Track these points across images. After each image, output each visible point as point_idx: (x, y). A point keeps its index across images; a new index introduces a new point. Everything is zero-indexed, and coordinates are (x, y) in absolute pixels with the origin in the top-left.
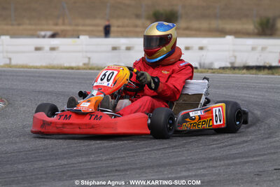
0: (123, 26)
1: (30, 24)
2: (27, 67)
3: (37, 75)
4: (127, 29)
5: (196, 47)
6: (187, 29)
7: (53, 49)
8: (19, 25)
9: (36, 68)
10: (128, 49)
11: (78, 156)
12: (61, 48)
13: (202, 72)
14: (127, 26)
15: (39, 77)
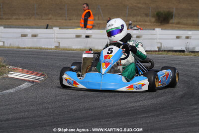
0: (136, 22)
1: (77, 19)
2: (66, 49)
3: (72, 55)
4: (140, 23)
5: (184, 37)
6: (178, 23)
7: (87, 37)
8: (70, 20)
9: (73, 50)
10: (138, 37)
11: (92, 120)
12: (93, 36)
13: (187, 55)
14: (140, 21)
15: (73, 57)
